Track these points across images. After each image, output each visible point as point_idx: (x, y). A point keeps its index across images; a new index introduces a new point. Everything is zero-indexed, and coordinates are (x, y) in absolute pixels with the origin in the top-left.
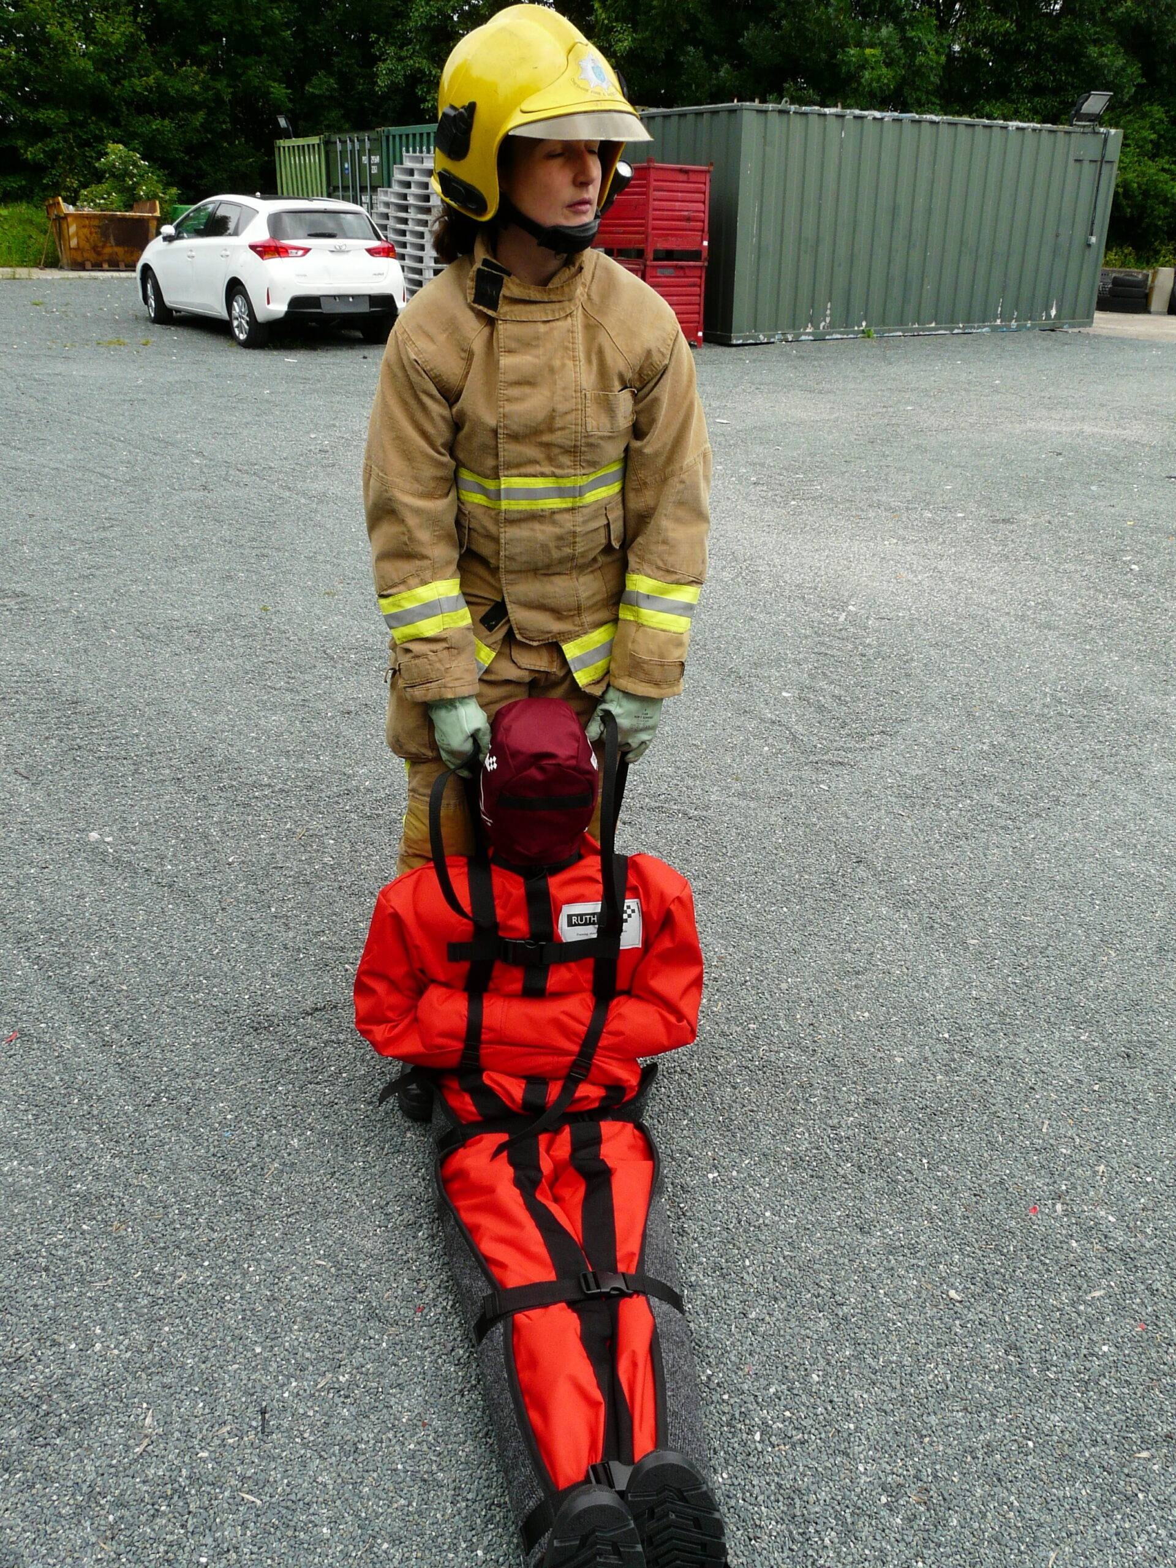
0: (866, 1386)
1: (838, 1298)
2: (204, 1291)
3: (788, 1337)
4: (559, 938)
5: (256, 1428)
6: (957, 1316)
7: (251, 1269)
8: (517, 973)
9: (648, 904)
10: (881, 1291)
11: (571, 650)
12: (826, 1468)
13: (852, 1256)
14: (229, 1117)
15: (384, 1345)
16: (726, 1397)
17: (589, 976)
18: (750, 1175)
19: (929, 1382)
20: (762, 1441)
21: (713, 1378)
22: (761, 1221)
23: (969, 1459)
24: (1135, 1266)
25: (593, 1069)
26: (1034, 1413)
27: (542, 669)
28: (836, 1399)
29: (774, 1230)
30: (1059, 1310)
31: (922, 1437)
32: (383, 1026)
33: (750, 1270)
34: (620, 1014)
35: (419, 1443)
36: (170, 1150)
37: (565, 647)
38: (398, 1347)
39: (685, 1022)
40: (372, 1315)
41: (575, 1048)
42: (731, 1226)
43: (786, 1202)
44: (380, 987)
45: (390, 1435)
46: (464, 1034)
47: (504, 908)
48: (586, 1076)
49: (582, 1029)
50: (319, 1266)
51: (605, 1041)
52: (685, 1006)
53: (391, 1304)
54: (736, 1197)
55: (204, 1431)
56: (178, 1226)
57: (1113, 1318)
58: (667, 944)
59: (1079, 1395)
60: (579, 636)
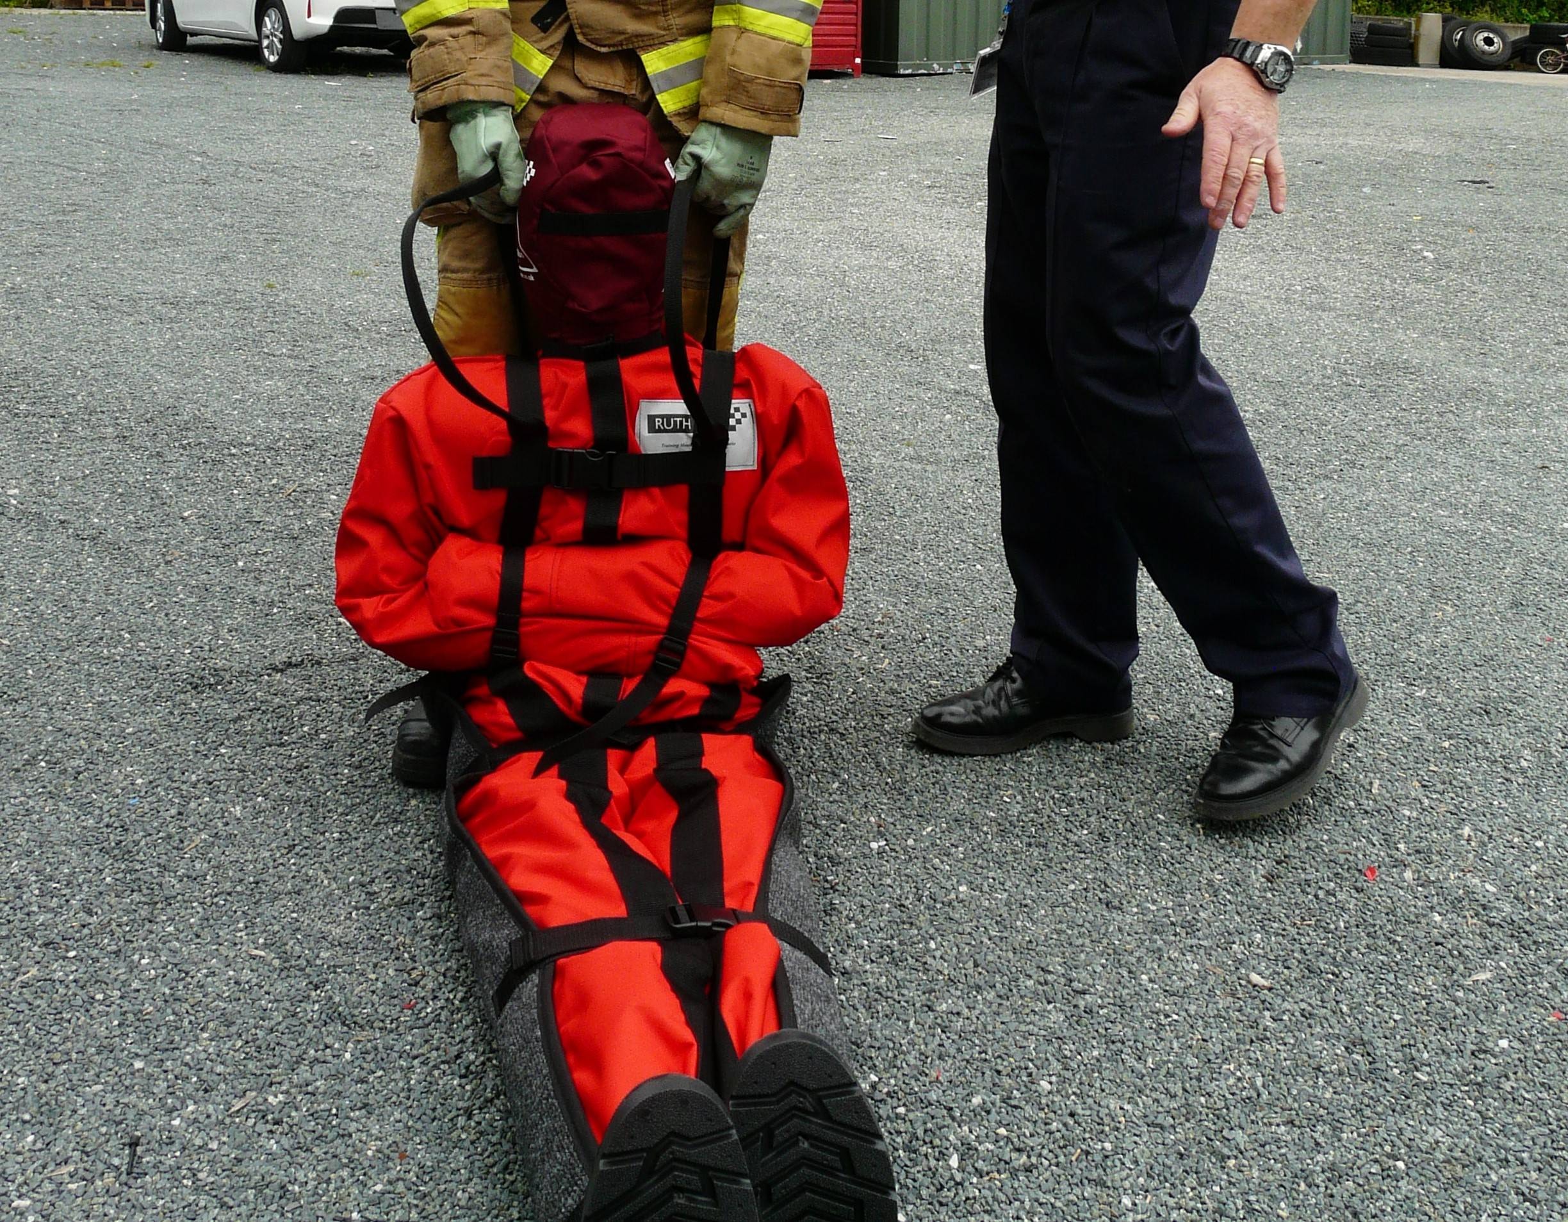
0: (1128, 1095)
1: (1075, 984)
2: (62, 991)
3: (999, 1034)
4: (637, 447)
5: (117, 1168)
6: (1266, 1006)
7: (144, 962)
8: (575, 506)
9: (764, 403)
10: (1144, 977)
11: (654, 62)
12: (1069, 1203)
13: (1095, 936)
14: (139, 781)
15: (348, 1056)
16: (902, 1110)
17: (683, 516)
18: (933, 844)
19: (1229, 1088)
20: (961, 1169)
21: (880, 1086)
22: (953, 896)
23: (1303, 1186)
24: (1535, 942)
25: (690, 655)
26: (1402, 1124)
27: (616, 89)
28: (1080, 1111)
29: (973, 907)
30: (1424, 997)
31: (1224, 1158)
32: (375, 599)
33: (938, 954)
34: (728, 568)
35: (390, 1182)
36: (40, 820)
37: (645, 58)
38: (369, 1058)
39: (825, 579)
40: (332, 1015)
41: (662, 621)
42: (907, 903)
43: (991, 874)
44: (373, 537)
45: (345, 1173)
46: (495, 599)
47: (555, 408)
48: (678, 665)
49: (672, 590)
50: (254, 957)
51: (708, 608)
52: (823, 557)
53: (364, 1000)
54: (915, 869)
55: (29, 1173)
56: (35, 909)
57: (1511, 1007)
58: (792, 459)
59: (1471, 1103)
60: (664, 44)
